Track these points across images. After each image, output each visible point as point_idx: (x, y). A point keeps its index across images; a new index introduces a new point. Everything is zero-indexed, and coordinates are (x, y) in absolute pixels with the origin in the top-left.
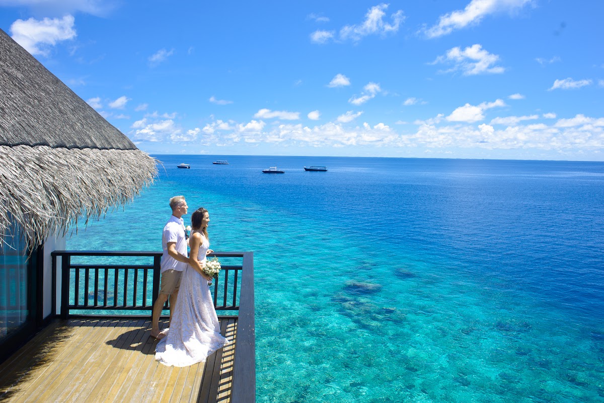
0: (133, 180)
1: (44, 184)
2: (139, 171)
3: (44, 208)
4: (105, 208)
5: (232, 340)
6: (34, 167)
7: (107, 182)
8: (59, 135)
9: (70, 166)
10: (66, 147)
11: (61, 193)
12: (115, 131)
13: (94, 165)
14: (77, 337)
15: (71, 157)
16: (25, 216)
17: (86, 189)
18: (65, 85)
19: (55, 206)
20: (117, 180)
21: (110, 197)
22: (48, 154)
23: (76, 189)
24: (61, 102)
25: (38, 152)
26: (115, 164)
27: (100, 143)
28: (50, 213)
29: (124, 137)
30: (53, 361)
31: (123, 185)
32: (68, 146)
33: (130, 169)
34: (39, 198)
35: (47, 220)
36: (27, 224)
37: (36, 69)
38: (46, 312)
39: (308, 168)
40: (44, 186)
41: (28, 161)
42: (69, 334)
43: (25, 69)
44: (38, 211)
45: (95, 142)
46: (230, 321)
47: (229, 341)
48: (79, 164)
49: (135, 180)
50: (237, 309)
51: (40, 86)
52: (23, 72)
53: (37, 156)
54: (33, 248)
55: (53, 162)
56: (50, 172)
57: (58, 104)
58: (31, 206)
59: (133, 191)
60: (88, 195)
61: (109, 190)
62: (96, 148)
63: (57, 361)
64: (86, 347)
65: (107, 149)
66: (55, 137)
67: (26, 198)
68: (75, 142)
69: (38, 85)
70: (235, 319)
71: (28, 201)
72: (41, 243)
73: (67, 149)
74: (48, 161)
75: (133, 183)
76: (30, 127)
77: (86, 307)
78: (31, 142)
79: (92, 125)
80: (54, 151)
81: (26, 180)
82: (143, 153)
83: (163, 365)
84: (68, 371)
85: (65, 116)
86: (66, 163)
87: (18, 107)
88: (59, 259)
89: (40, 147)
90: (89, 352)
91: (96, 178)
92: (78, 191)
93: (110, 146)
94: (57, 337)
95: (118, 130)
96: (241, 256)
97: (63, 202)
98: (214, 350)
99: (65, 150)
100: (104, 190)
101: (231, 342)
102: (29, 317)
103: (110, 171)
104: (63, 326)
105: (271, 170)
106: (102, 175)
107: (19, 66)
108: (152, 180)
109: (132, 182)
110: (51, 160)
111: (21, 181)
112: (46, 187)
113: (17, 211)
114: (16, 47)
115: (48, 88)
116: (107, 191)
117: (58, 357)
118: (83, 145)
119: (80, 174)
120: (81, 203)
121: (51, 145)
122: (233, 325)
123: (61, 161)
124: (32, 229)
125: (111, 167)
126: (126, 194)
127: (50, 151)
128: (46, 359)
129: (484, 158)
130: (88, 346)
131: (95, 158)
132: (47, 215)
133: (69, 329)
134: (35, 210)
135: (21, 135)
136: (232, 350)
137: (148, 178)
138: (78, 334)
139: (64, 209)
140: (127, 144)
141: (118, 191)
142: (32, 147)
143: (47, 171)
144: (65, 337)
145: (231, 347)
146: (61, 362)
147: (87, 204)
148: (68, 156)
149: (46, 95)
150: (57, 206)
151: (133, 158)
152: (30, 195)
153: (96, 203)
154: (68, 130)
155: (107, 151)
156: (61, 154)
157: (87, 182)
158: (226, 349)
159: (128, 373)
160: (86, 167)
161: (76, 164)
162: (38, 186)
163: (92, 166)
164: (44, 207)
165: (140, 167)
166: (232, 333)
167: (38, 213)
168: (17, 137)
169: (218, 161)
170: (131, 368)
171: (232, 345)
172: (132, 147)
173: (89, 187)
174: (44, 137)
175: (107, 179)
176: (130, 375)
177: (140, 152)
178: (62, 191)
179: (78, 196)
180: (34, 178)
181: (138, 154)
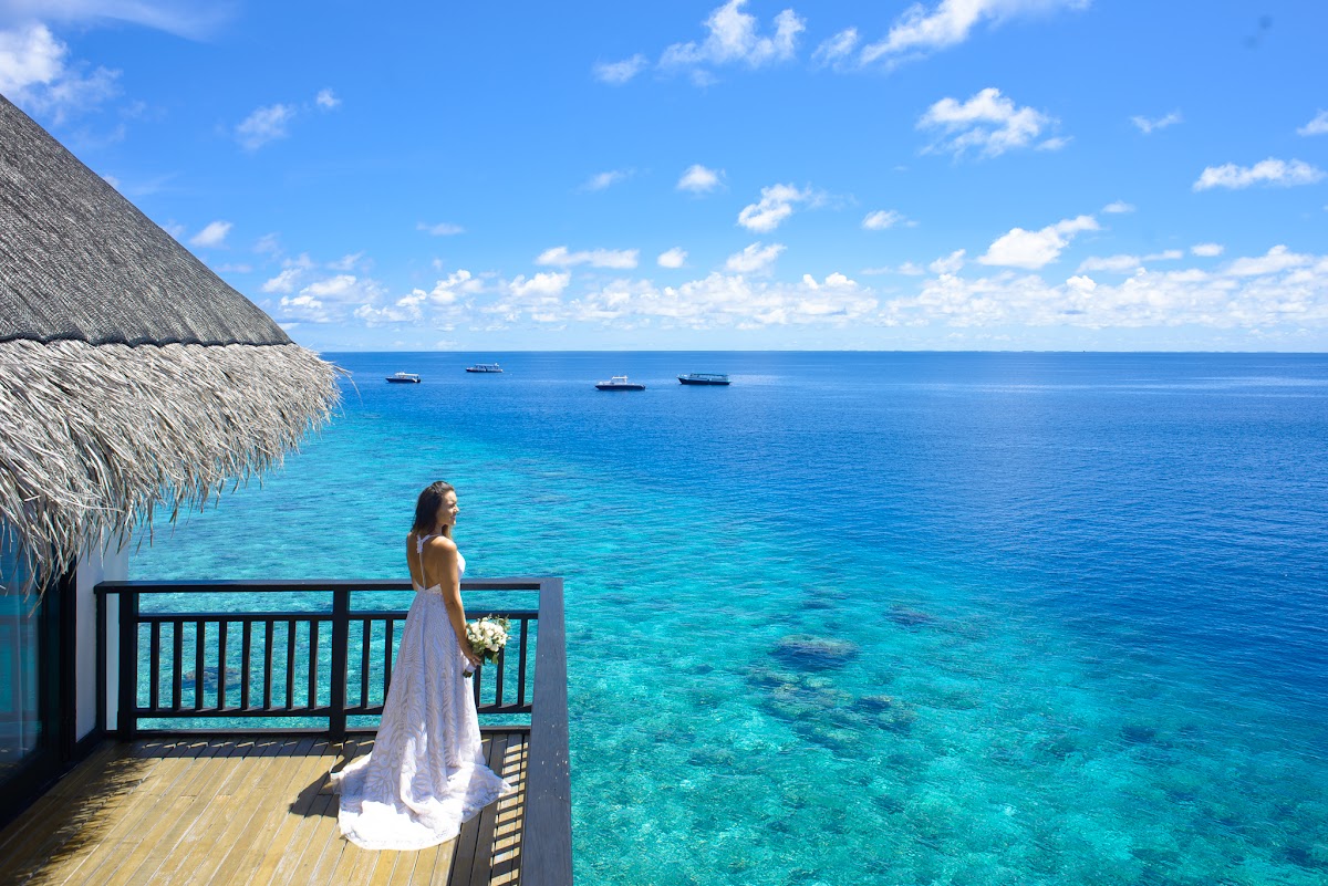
0: (283, 415)
1: (71, 429)
2: (297, 395)
3: (73, 487)
4: (219, 482)
5: (518, 783)
6: (48, 391)
7: (221, 422)
8: (108, 315)
9: (133, 385)
10: (125, 343)
11: (113, 451)
12: (240, 303)
13: (190, 384)
14: (155, 784)
15: (136, 365)
16: (26, 507)
17: (172, 438)
18: (122, 198)
19: (98, 482)
20: (245, 417)
21: (227, 457)
22: (82, 358)
23: (148, 440)
24: (115, 239)
25: (59, 355)
26: (239, 380)
27: (204, 331)
28: (86, 498)
29: (258, 314)
30: (98, 843)
31: (259, 427)
32: (129, 339)
33: (274, 391)
34: (61, 463)
35: (81, 514)
36: (33, 526)
37: (55, 161)
38: (84, 724)
39: (686, 377)
40: (71, 436)
41: (34, 376)
42: (136, 776)
43: (30, 163)
44: (57, 494)
45: (193, 327)
46: (512, 737)
47: (512, 784)
48: (154, 380)
49: (287, 416)
50: (528, 710)
51: (64, 202)
52: (23, 169)
53: (57, 364)
54: (46, 582)
55: (94, 378)
56: (87, 403)
57: (105, 241)
58: (41, 483)
59: (283, 440)
60: (176, 453)
61: (227, 441)
62: (196, 342)
63: (108, 840)
64: (177, 806)
65: (221, 344)
66: (98, 320)
67: (29, 464)
68: (146, 331)
69: (59, 200)
70: (523, 734)
71: (33, 472)
72: (65, 569)
73: (127, 348)
74: (82, 377)
75: (282, 423)
76: (39, 296)
77: (175, 711)
78: (41, 331)
79: (187, 289)
80: (97, 352)
81: (30, 423)
82: (305, 351)
83: (357, 848)
84: (135, 863)
85: (123, 270)
86: (123, 380)
87: (12, 250)
88: (113, 601)
89: (63, 345)
90: (183, 819)
91: (195, 413)
92: (152, 444)
93: (228, 338)
94: (110, 785)
95: (246, 301)
96: (535, 587)
97: (117, 470)
98: (478, 809)
99: (122, 349)
100: (214, 440)
101: (515, 789)
102: (43, 738)
103: (229, 395)
104: (124, 758)
105: (616, 384)
106: (210, 406)
107: (16, 157)
108: (327, 414)
109: (280, 419)
110: (88, 374)
111: (18, 425)
112: (76, 435)
113: (8, 497)
114: (8, 111)
115: (82, 205)
116: (222, 443)
117: (111, 833)
118: (165, 336)
119: (157, 405)
120: (160, 472)
121: (89, 337)
122: (519, 747)
123: (112, 376)
124: (45, 537)
125: (232, 387)
126: (267, 448)
127: (86, 352)
128: (84, 836)
129: (1087, 350)
130: (181, 804)
131: (192, 367)
132: (79, 502)
133: (139, 765)
134: (50, 494)
135: (18, 316)
136: (516, 807)
137: (319, 412)
138: (160, 776)
139: (121, 487)
140: (267, 334)
141: (247, 442)
142: (44, 343)
143: (80, 400)
144: (130, 784)
145: (514, 801)
146: (118, 843)
147: (174, 476)
148: (130, 364)
149: (77, 221)
150: (104, 480)
151: (283, 365)
152: (39, 457)
153: (196, 472)
154: (128, 299)
155: (221, 348)
156: (113, 358)
157: (174, 423)
158: (504, 805)
159: (274, 867)
160: (172, 389)
161: (148, 382)
162: (58, 435)
163: (187, 386)
164: (73, 484)
165: (298, 384)
166: (517, 767)
167: (58, 500)
168: (8, 320)
169: (479, 365)
170: (282, 855)
171: (517, 795)
172: (279, 339)
173: (179, 434)
174: (72, 320)
175: (222, 415)
176: (281, 871)
177: (298, 349)
178: (115, 446)
179: (154, 455)
180: (49, 416)
181: (293, 354)
